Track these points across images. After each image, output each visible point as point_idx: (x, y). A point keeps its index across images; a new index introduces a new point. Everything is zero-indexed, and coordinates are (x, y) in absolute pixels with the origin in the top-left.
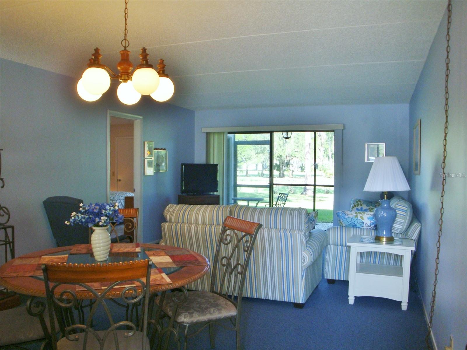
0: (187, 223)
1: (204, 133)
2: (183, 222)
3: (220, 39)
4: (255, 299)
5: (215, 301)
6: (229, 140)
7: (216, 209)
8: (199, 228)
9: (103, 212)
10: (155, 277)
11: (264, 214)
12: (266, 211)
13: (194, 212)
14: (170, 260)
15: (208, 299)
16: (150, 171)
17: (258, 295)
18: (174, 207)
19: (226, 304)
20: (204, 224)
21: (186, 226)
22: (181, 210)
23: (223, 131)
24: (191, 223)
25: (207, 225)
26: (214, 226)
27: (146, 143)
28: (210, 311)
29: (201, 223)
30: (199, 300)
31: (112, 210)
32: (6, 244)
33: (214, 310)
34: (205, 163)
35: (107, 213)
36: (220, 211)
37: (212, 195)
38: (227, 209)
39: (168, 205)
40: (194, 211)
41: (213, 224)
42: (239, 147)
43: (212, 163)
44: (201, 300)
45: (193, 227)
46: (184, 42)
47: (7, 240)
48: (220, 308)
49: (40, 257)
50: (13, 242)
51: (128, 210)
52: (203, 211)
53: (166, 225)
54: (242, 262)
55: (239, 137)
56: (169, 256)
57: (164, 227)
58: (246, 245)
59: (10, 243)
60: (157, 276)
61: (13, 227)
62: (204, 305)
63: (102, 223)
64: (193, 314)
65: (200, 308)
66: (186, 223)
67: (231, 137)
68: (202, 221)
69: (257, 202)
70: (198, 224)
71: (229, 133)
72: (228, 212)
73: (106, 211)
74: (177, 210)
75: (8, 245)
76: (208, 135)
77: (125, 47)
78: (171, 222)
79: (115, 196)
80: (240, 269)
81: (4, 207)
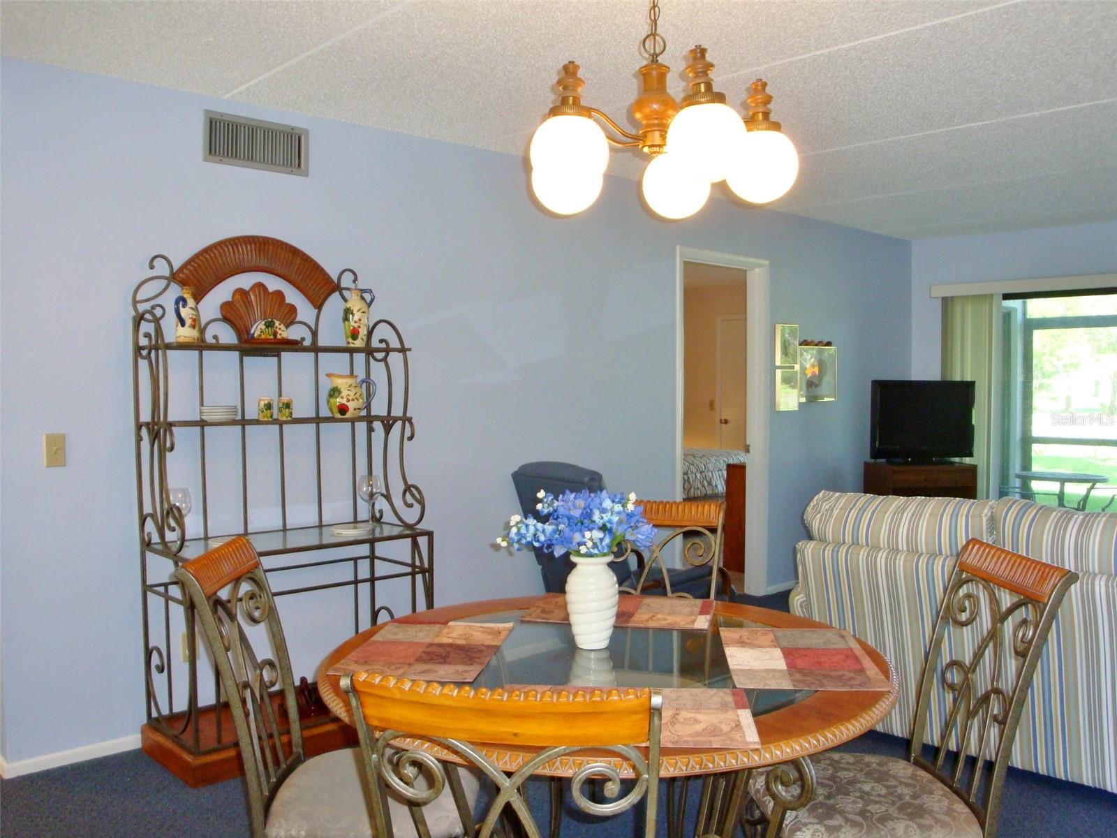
0: (867, 545)
1: (937, 298)
2: (855, 543)
3: (955, 17)
4: (1060, 781)
5: (915, 796)
6: (1007, 316)
7: (949, 510)
8: (897, 561)
9: (596, 516)
10: (716, 721)
11: (1097, 529)
12: (1102, 523)
13: (888, 517)
14: (782, 665)
15: (895, 787)
16: (789, 399)
17: (1071, 771)
18: (833, 498)
19: (950, 812)
20: (913, 551)
21: (863, 555)
22: (851, 509)
23: (990, 293)
24: (877, 548)
25: (922, 554)
26: (942, 559)
27: (779, 328)
28: (893, 829)
29: (905, 549)
30: (867, 788)
31: (619, 513)
32: (413, 574)
33: (906, 827)
34: (939, 379)
35: (606, 519)
36: (962, 515)
37: (957, 465)
38: (981, 513)
39: (818, 493)
40: (888, 514)
41: (941, 554)
42: (1038, 335)
43: (958, 378)
44: (873, 789)
45: (881, 558)
46: (850, 41)
47: (418, 563)
48: (926, 822)
49: (446, 623)
50: (430, 570)
51: (698, 507)
52: (913, 515)
53: (808, 549)
54: (1008, 681)
55: (1038, 308)
56: (781, 648)
57: (804, 551)
58: (1023, 636)
59: (423, 571)
60: (722, 716)
61: (430, 534)
62: (877, 806)
63: (588, 548)
64: (839, 834)
65: (862, 813)
66: (863, 546)
67: (1015, 310)
68: (908, 544)
69: (1089, 485)
70: (897, 549)
71: (1007, 297)
72: (984, 520)
73: (603, 515)
74: (841, 509)
75: (419, 577)
76: (947, 302)
77: (654, 57)
78: (823, 540)
79: (708, 461)
80: (995, 707)
81: (415, 487)
